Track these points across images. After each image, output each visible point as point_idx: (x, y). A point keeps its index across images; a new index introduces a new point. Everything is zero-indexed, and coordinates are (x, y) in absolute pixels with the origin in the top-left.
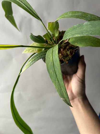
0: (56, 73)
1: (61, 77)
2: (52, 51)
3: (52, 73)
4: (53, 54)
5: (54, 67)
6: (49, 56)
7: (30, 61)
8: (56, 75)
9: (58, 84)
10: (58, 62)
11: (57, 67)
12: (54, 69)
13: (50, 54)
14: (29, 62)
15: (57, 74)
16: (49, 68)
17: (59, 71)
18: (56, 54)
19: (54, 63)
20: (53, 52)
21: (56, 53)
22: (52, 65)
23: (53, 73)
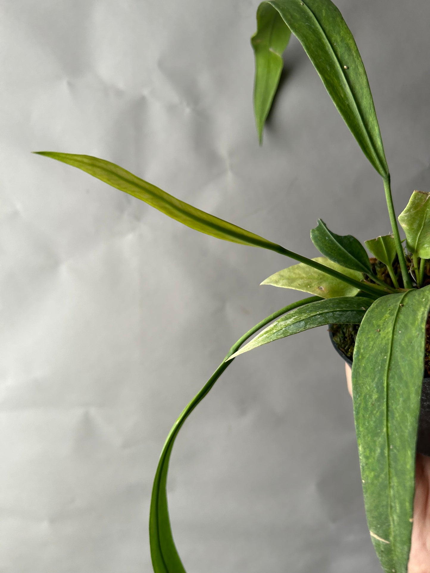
0: (391, 402)
1: (410, 428)
2: (399, 303)
3: (371, 397)
4: (401, 317)
5: (389, 369)
6: (381, 322)
7: (287, 319)
8: (388, 410)
9: (382, 453)
10: (415, 355)
11: (405, 378)
12: (385, 378)
13: (387, 315)
14: (283, 320)
15: (393, 407)
16: (365, 368)
17: (408, 398)
18: (415, 319)
19: (398, 354)
20: (403, 309)
21: (419, 317)
22: (384, 361)
23: (375, 396)
